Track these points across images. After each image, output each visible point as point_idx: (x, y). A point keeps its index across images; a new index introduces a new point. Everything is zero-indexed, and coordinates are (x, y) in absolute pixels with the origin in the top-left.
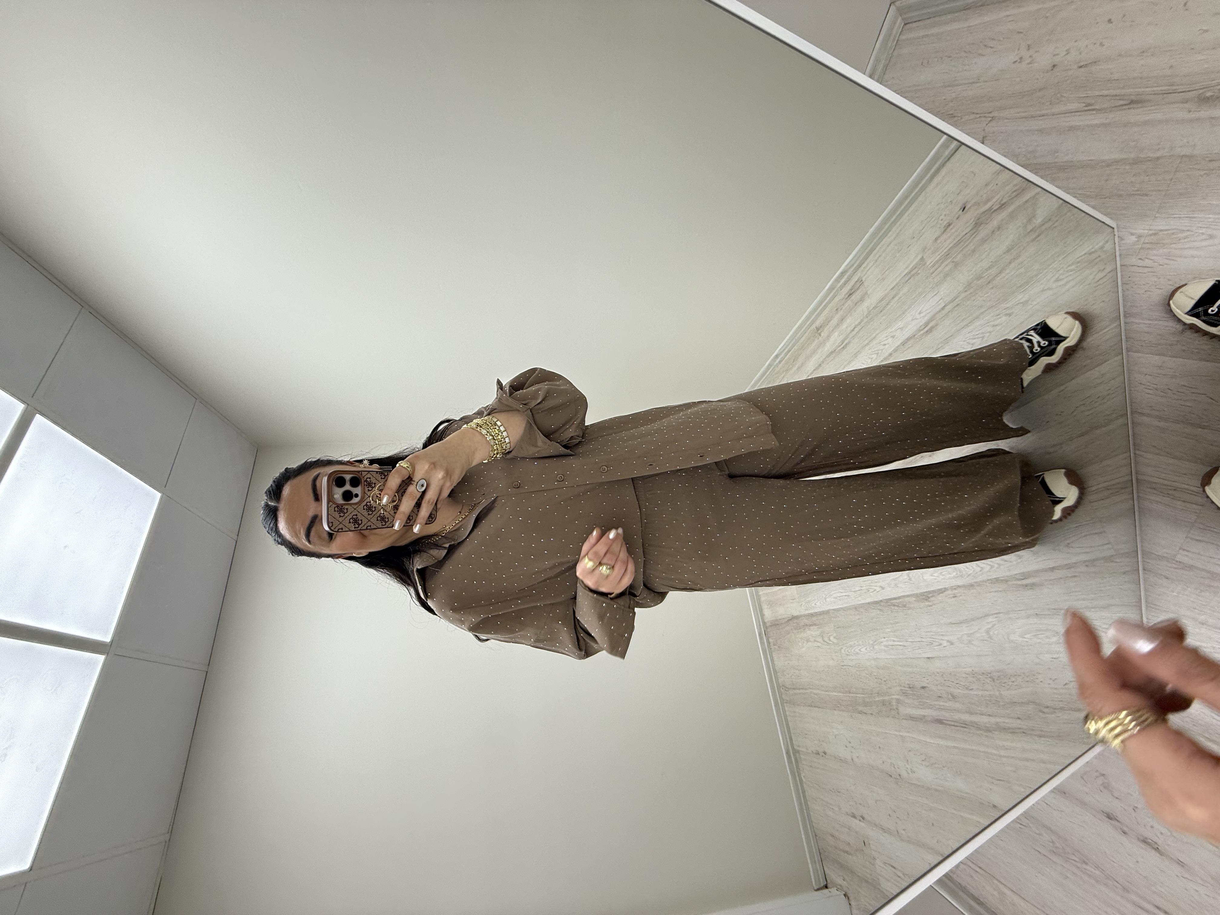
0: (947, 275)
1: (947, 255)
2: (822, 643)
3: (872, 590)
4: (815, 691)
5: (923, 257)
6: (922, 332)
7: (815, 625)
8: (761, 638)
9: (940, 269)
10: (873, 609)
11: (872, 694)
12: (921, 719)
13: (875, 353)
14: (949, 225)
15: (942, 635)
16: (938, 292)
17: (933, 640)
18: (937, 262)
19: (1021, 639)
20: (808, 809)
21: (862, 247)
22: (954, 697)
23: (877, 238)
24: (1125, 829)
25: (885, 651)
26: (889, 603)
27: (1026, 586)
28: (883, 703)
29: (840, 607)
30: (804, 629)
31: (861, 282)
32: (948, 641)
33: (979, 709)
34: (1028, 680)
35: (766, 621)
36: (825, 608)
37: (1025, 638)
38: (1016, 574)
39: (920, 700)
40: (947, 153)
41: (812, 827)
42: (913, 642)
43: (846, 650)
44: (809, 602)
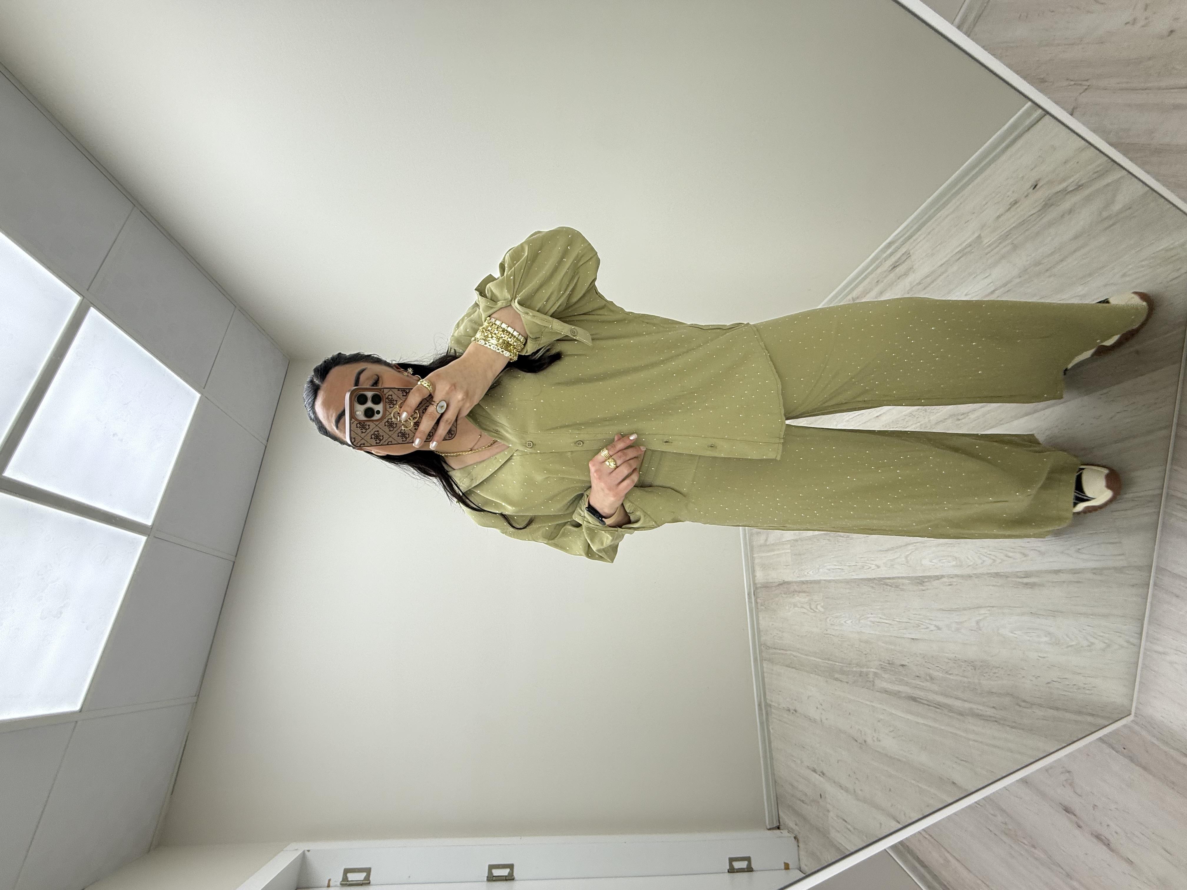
0: (1003, 257)
1: (1007, 235)
2: (807, 610)
3: (868, 567)
4: (794, 653)
5: (980, 235)
7: (804, 592)
8: (750, 597)
9: (997, 249)
10: (865, 585)
11: (850, 664)
12: (896, 694)
14: (1016, 202)
15: (931, 620)
16: (990, 275)
17: (921, 623)
18: (995, 242)
19: (1012, 635)
20: (772, 758)
21: (915, 218)
22: (932, 679)
23: (932, 211)
24: (1081, 824)
25: (870, 626)
26: (882, 582)
27: (1026, 584)
28: (861, 674)
29: (833, 579)
30: (794, 595)
31: (908, 255)
32: (936, 626)
33: (955, 693)
34: (1009, 673)
35: (757, 582)
36: (817, 578)
37: (1015, 634)
38: (1018, 572)
39: (896, 677)
40: (1028, 122)
41: (773, 774)
42: (900, 622)
43: (832, 620)
44: (802, 570)
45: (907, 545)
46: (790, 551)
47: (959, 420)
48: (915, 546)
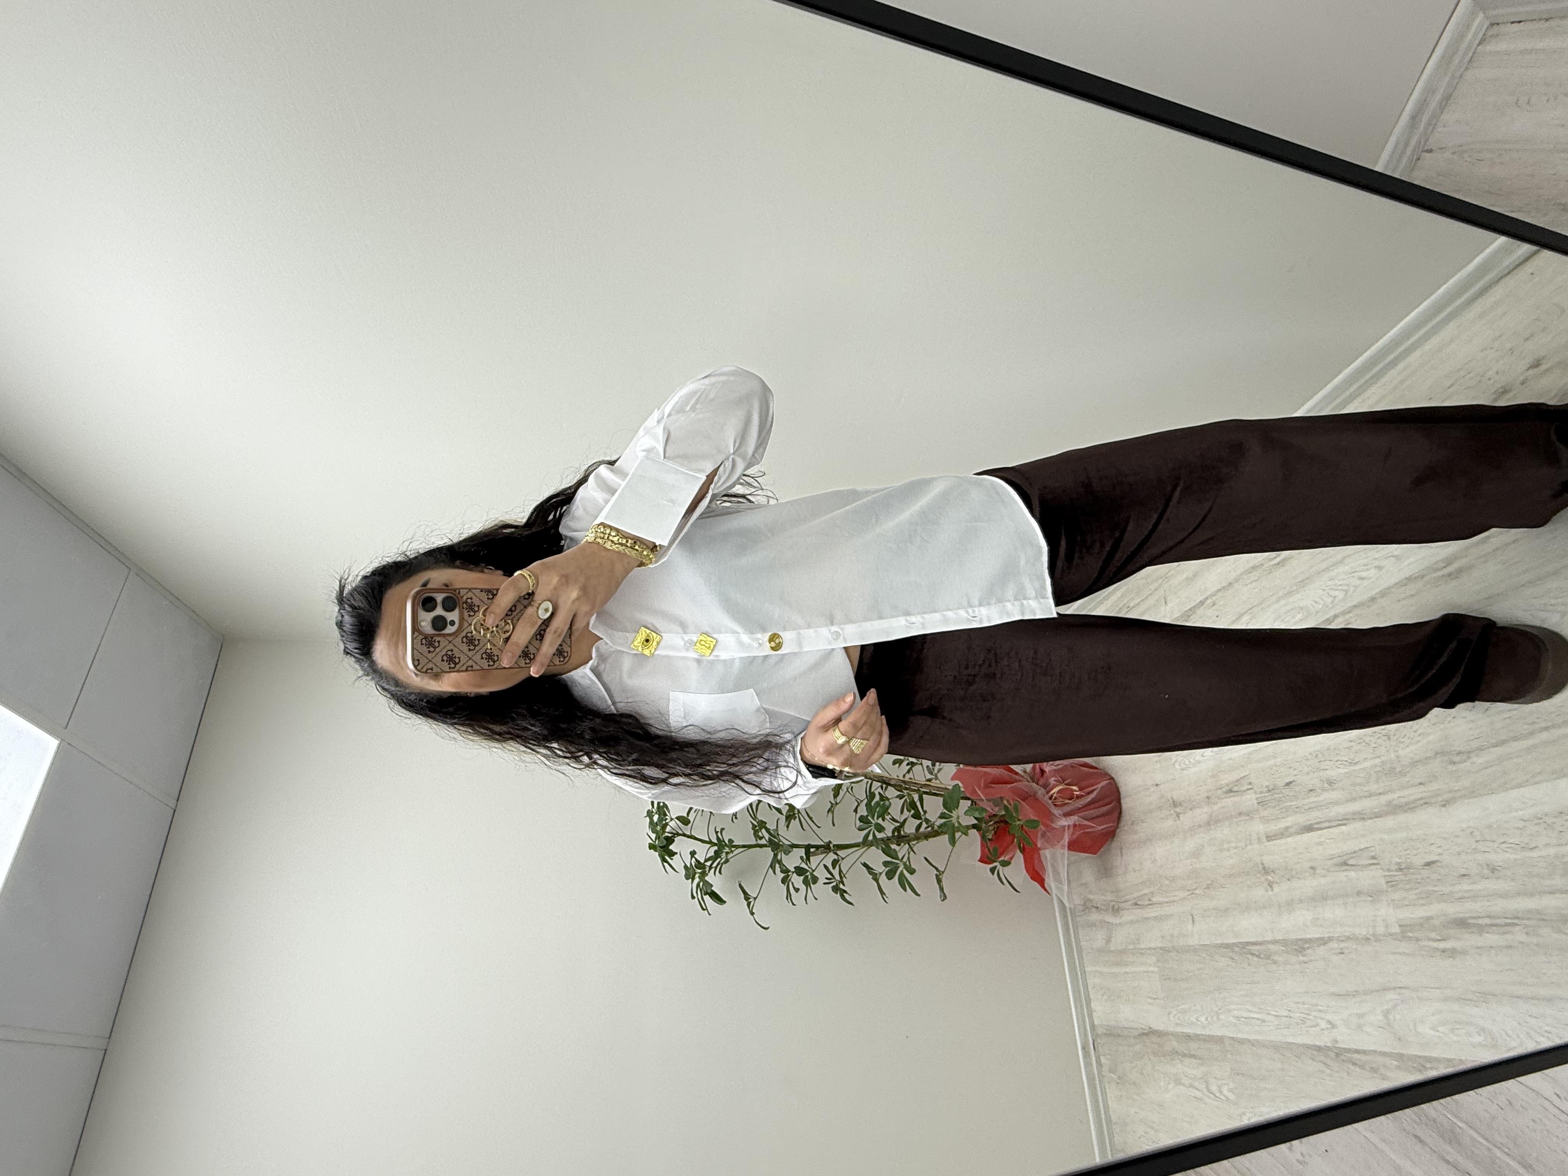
2: (1203, 1094)
3: (1313, 1024)
6: (1440, 573)
7: (1193, 1056)
8: (1086, 1056)
10: (1313, 1059)
13: (1341, 590)
14: (1505, 391)
29: (1248, 1037)
30: (1173, 1060)
36: (1216, 1031)
44: (1185, 1012)
45: (1384, 990)
46: (1156, 969)
47: (1454, 763)
48: (1399, 994)
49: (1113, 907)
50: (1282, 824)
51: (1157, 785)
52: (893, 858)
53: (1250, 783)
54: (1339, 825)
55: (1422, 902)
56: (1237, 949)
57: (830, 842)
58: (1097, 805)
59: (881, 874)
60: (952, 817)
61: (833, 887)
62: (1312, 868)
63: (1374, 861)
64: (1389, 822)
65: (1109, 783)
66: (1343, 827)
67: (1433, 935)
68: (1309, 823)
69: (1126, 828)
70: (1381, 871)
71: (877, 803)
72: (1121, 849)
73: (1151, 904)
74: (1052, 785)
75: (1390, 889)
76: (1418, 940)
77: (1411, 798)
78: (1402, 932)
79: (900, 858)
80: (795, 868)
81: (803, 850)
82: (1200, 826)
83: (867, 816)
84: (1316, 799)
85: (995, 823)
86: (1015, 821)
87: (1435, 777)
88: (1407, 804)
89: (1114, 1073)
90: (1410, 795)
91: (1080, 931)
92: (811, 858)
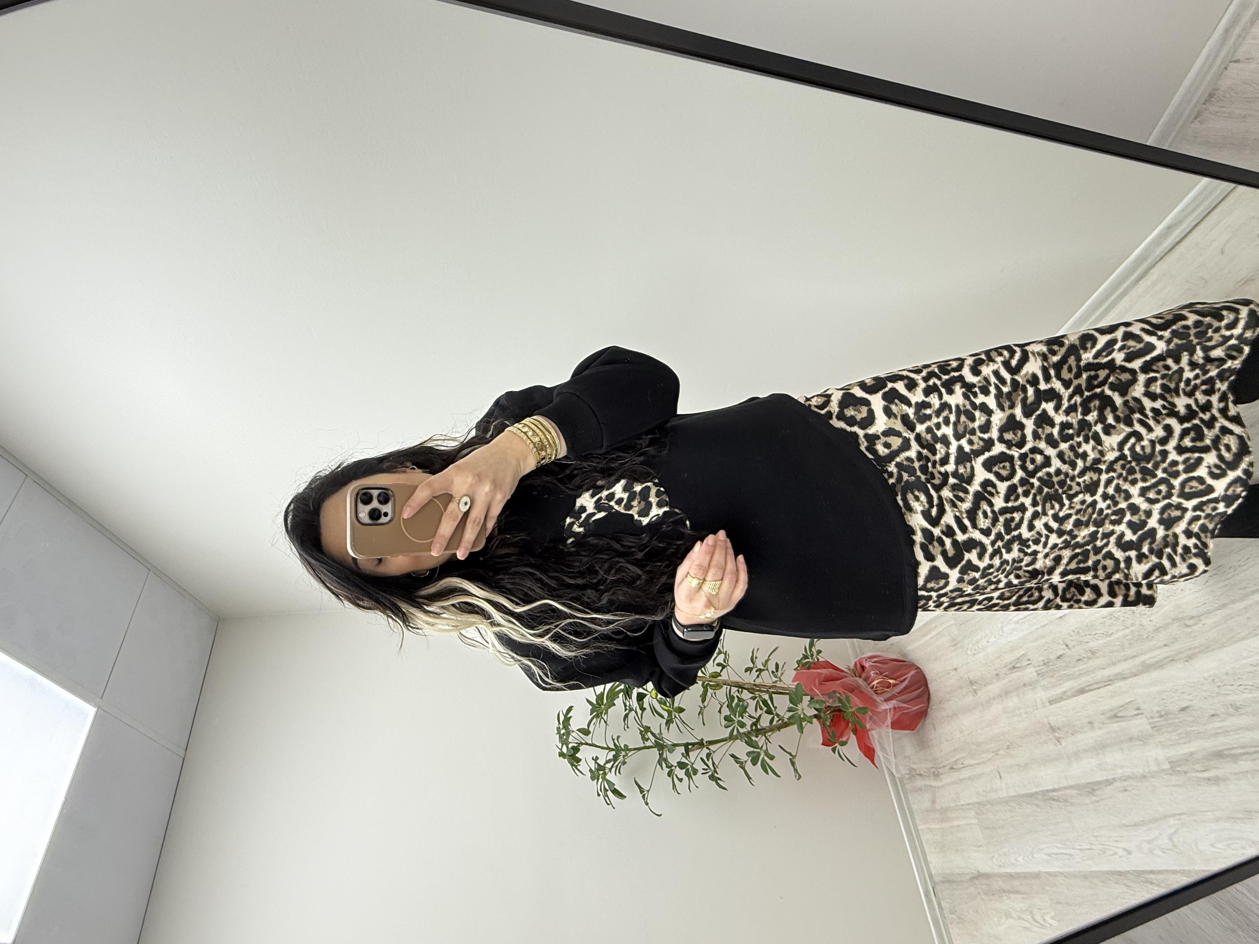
3: (1112, 853)
7: (1017, 892)
8: (929, 901)
29: (1061, 870)
30: (1002, 897)
35: (935, 874)
36: (1033, 868)
44: (1005, 854)
45: (1165, 817)
46: (976, 821)
47: (1189, 626)
49: (934, 773)
50: (1059, 691)
51: (955, 669)
52: (754, 748)
53: (1029, 660)
54: (1105, 686)
55: (1184, 740)
56: (1040, 797)
57: (702, 739)
58: (909, 690)
59: (746, 762)
60: (798, 710)
61: (709, 776)
62: (1090, 723)
63: (1140, 712)
64: (1145, 678)
65: (915, 673)
66: (1109, 687)
67: (1198, 767)
68: (1082, 686)
69: (935, 707)
70: (1145, 719)
71: (737, 705)
72: (934, 725)
73: (963, 767)
74: (872, 677)
75: (1155, 733)
76: (1186, 773)
77: (1160, 657)
78: (1172, 768)
79: (760, 746)
80: (677, 763)
81: (683, 748)
82: (994, 698)
83: (730, 715)
84: (1085, 666)
85: (831, 713)
86: (848, 709)
87: (1175, 640)
88: (1157, 662)
89: (954, 914)
90: (1159, 655)
91: (910, 797)
92: (690, 753)
